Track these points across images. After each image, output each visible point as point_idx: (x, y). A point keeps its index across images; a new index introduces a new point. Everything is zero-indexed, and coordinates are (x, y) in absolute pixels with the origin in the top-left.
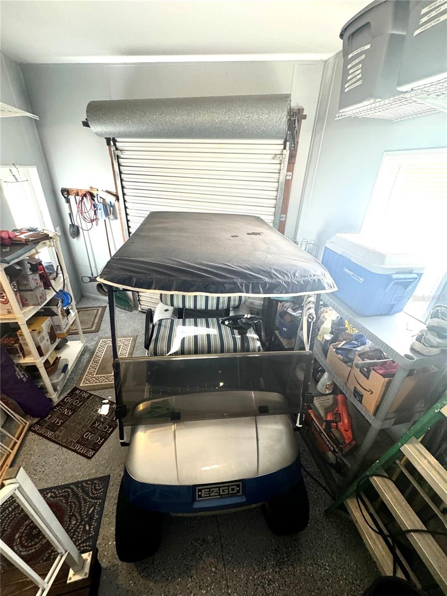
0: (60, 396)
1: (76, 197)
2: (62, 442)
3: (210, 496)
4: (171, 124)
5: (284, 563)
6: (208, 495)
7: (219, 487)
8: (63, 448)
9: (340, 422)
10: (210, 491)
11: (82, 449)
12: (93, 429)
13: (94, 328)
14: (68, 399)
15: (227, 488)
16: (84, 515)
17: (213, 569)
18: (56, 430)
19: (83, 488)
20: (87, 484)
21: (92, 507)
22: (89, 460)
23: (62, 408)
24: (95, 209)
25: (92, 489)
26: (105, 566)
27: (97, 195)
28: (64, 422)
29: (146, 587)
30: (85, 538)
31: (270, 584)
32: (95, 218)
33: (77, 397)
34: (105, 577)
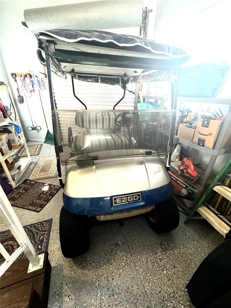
0: (17, 184)
1: (21, 77)
2: (19, 205)
3: (122, 203)
4: (76, 19)
5: (167, 249)
6: (121, 202)
7: (127, 197)
8: (21, 209)
9: (189, 168)
10: (121, 199)
11: (33, 208)
12: (39, 198)
13: (36, 153)
14: (22, 185)
15: (132, 197)
16: (37, 241)
17: (125, 258)
18: (15, 200)
19: (35, 227)
20: (38, 225)
21: (42, 236)
22: (38, 213)
23: (18, 190)
24: (33, 83)
25: (41, 227)
26: (54, 266)
27: (33, 74)
28: (20, 196)
29: (83, 274)
30: (38, 252)
31: (161, 261)
32: (33, 90)
33: (28, 184)
34: (54, 271)
